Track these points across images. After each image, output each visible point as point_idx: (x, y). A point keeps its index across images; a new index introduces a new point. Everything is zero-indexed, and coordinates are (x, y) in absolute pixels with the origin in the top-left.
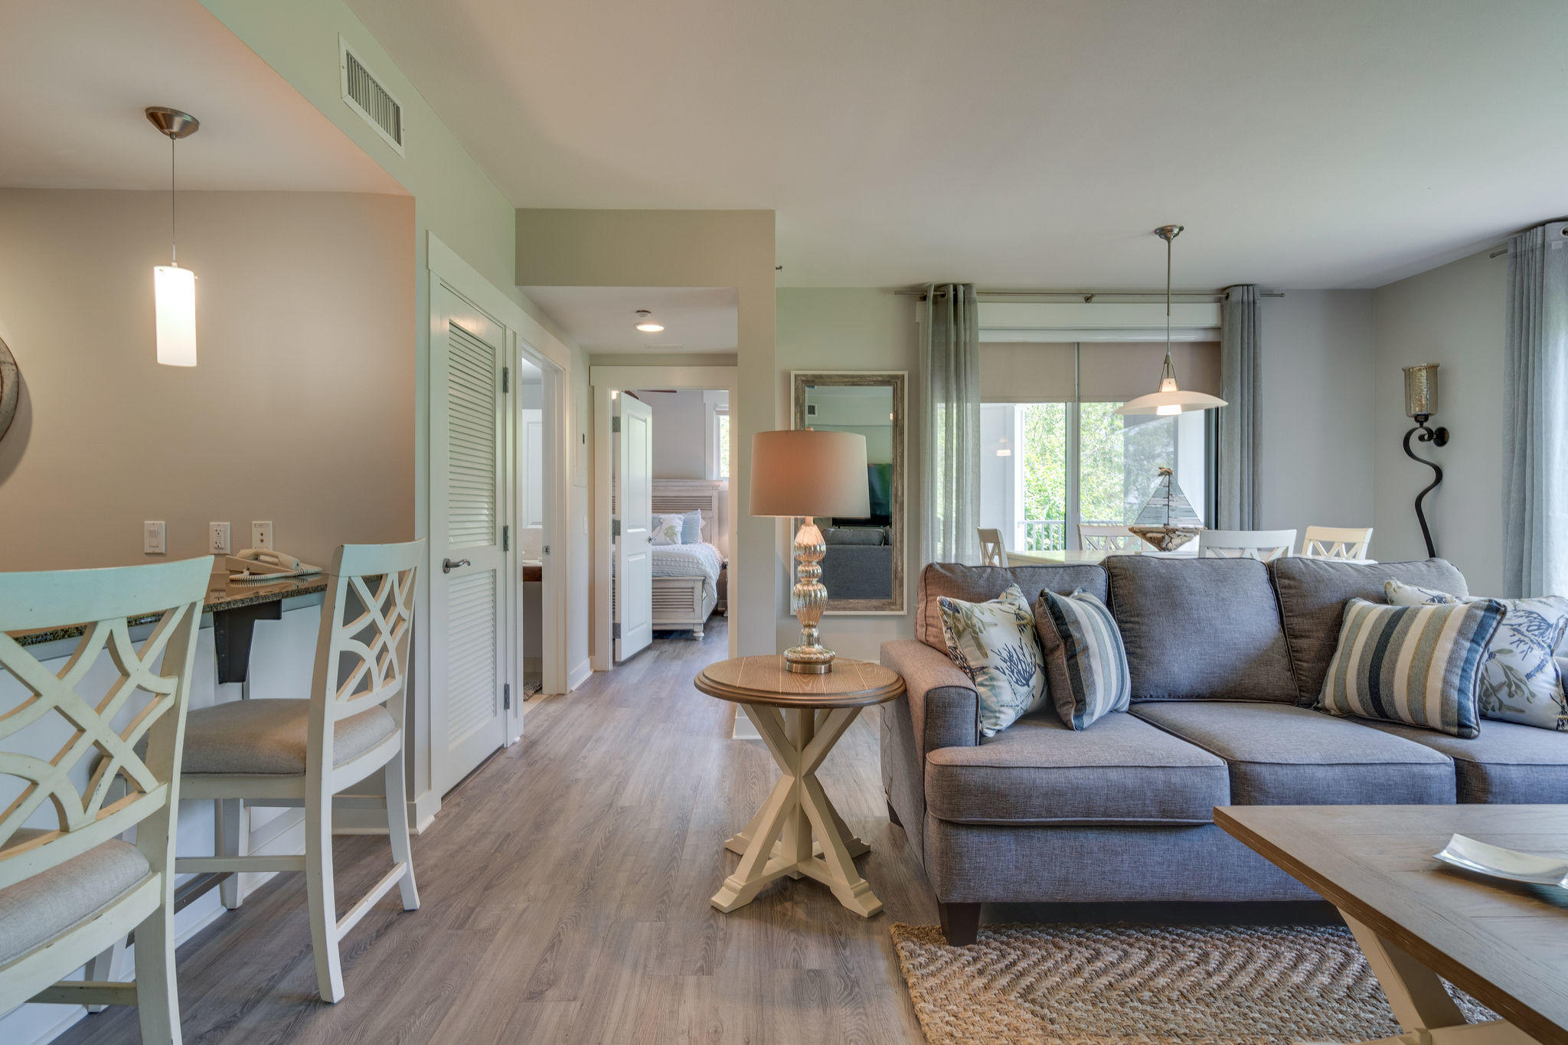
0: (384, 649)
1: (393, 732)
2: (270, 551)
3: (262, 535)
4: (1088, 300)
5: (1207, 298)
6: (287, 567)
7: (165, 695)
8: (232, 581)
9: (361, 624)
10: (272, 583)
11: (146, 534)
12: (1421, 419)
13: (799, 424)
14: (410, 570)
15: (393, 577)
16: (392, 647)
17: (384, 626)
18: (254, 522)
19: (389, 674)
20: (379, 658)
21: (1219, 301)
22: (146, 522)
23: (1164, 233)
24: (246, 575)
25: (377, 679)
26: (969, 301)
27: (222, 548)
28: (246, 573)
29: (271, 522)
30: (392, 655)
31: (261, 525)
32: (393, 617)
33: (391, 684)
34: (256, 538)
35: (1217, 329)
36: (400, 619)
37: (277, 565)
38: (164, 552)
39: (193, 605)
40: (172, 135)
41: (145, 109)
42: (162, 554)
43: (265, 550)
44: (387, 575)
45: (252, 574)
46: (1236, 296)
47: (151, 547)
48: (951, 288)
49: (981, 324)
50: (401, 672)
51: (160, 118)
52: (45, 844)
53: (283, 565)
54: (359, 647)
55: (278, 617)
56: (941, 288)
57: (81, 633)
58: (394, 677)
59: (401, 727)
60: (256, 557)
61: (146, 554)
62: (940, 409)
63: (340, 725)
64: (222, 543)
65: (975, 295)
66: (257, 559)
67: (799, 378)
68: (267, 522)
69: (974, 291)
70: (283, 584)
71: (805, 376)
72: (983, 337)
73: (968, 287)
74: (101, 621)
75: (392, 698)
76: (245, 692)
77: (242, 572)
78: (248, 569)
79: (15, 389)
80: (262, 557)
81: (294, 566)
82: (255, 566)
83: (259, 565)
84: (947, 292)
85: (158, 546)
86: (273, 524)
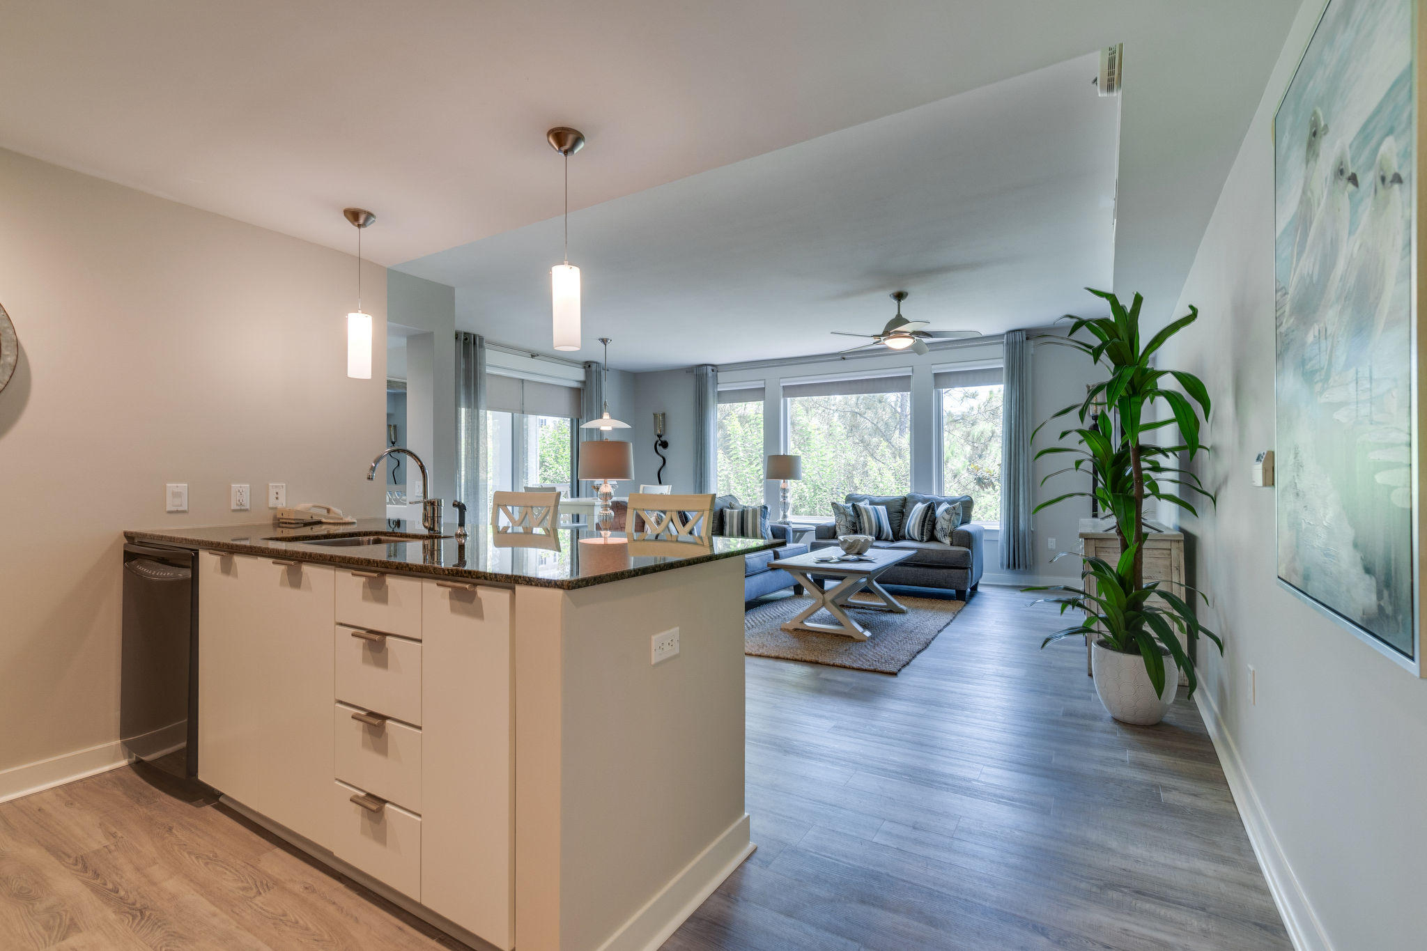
3: (277, 493)
4: (533, 356)
5: (579, 366)
11: (169, 496)
12: (659, 436)
21: (585, 367)
23: (604, 341)
26: (481, 345)
27: (243, 505)
29: (284, 484)
31: (276, 486)
34: (272, 496)
35: (584, 383)
40: (359, 226)
41: (344, 208)
42: (186, 511)
46: (594, 367)
47: (173, 506)
48: (473, 335)
49: (488, 362)
51: (354, 216)
56: (468, 335)
61: (169, 512)
62: (463, 410)
64: (244, 500)
65: (485, 345)
68: (281, 484)
69: (484, 341)
72: (488, 370)
73: (481, 338)
82: (317, 515)
83: (320, 514)
84: (470, 338)
85: (181, 505)
86: (286, 486)
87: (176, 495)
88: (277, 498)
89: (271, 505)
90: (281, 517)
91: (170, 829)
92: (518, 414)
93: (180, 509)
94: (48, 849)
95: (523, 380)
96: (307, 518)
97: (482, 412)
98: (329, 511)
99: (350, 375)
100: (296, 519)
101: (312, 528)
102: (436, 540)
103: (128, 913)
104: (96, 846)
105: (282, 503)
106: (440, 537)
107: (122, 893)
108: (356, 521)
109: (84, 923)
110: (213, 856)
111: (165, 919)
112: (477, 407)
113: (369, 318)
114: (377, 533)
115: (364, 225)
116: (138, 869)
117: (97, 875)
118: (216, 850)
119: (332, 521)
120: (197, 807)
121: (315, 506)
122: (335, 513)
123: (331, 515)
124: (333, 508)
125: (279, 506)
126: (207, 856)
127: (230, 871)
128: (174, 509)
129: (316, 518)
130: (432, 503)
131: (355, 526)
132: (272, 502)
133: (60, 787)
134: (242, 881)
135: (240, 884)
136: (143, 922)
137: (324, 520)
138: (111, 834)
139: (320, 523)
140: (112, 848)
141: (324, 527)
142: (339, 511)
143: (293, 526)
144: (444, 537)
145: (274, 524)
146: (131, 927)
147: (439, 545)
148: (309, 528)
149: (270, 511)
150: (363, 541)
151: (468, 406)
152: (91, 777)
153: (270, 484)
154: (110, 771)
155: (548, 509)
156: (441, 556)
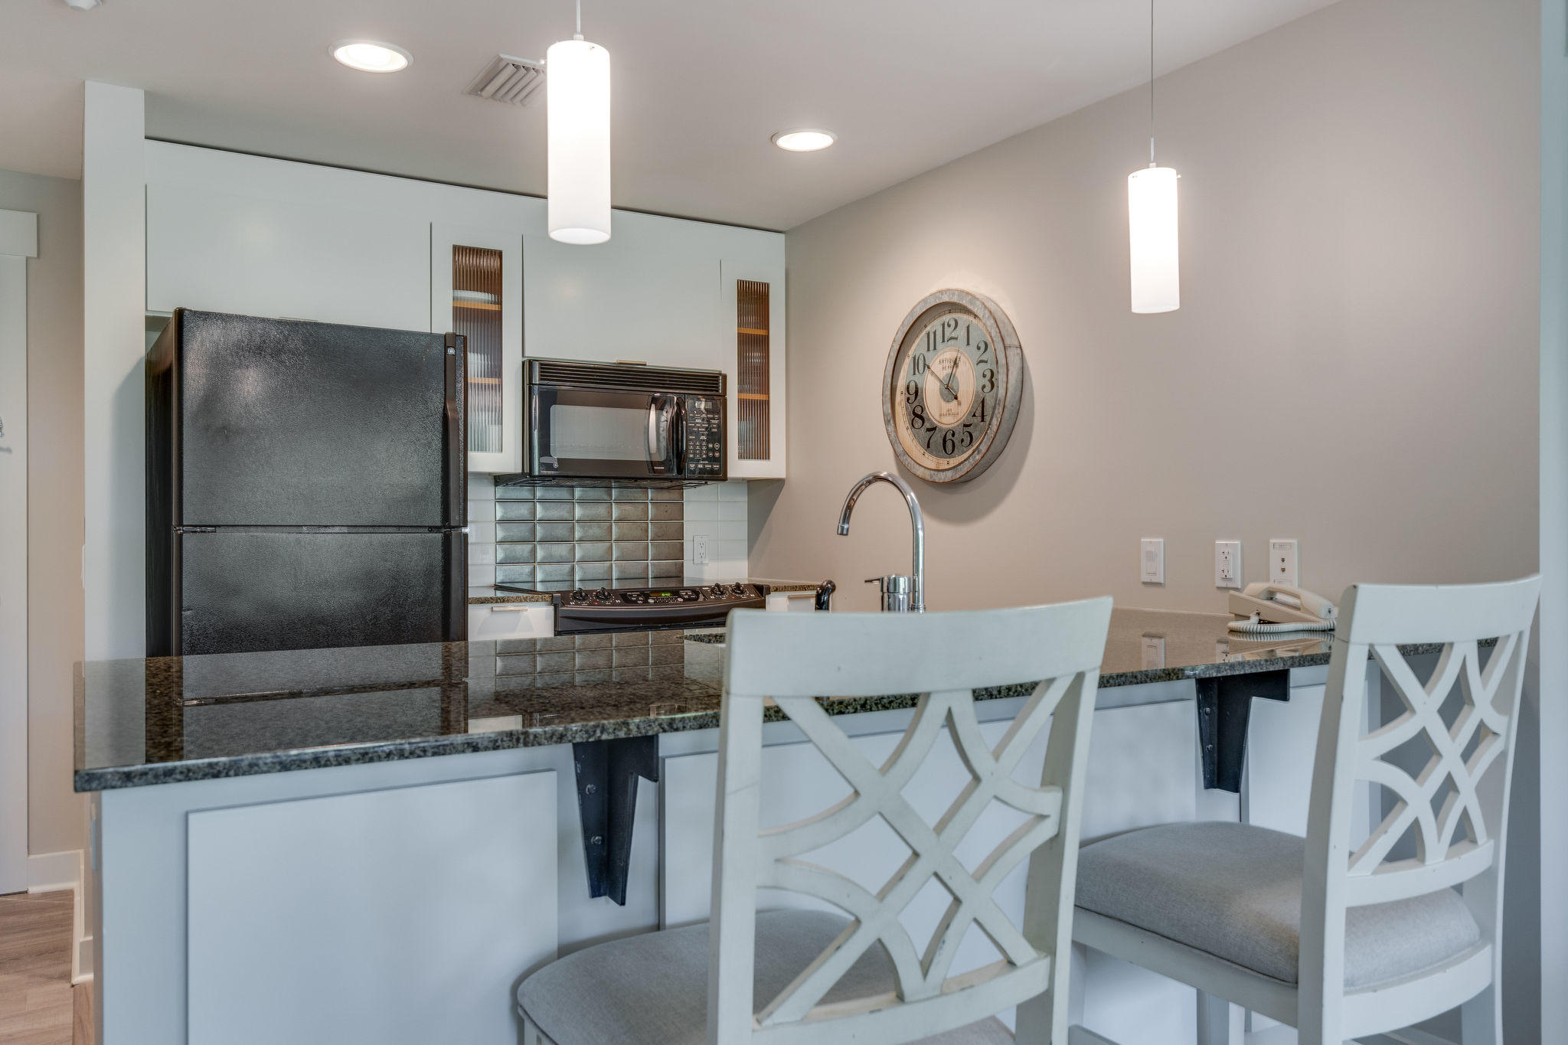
0: (1449, 786)
1: (1474, 947)
2: (1294, 587)
3: (1283, 560)
6: (1312, 614)
7: (1042, 817)
8: (1232, 631)
9: (1401, 732)
10: (1286, 638)
14: (1508, 637)
15: (1466, 651)
16: (1468, 780)
17: (1449, 744)
18: (1272, 541)
19: (1463, 833)
20: (1438, 803)
22: (1144, 540)
24: (1252, 624)
25: (1435, 841)
27: (1230, 579)
28: (1254, 619)
29: (1294, 541)
30: (1467, 799)
31: (1281, 546)
32: (1467, 729)
33: (1464, 857)
34: (1275, 565)
36: (1482, 733)
37: (1299, 609)
38: (1162, 582)
39: (1080, 677)
42: (1160, 584)
43: (1285, 586)
44: (1451, 645)
45: (1261, 622)
50: (1492, 831)
52: (872, 1012)
53: (1308, 611)
54: (1396, 778)
55: (1284, 696)
57: (914, 705)
58: (1474, 841)
59: (1493, 941)
60: (1271, 596)
63: (1357, 916)
64: (1231, 572)
66: (1271, 599)
68: (1291, 541)
70: (1305, 640)
74: (938, 692)
75: (1471, 880)
76: (1243, 809)
77: (1248, 618)
78: (1258, 614)
79: (1020, 377)
80: (1279, 596)
81: (1323, 613)
85: (1157, 574)
86: (1298, 544)
87: (1151, 556)
88: (1283, 569)
93: (1155, 579)
105: (1291, 579)
128: (1150, 579)
132: (1276, 577)
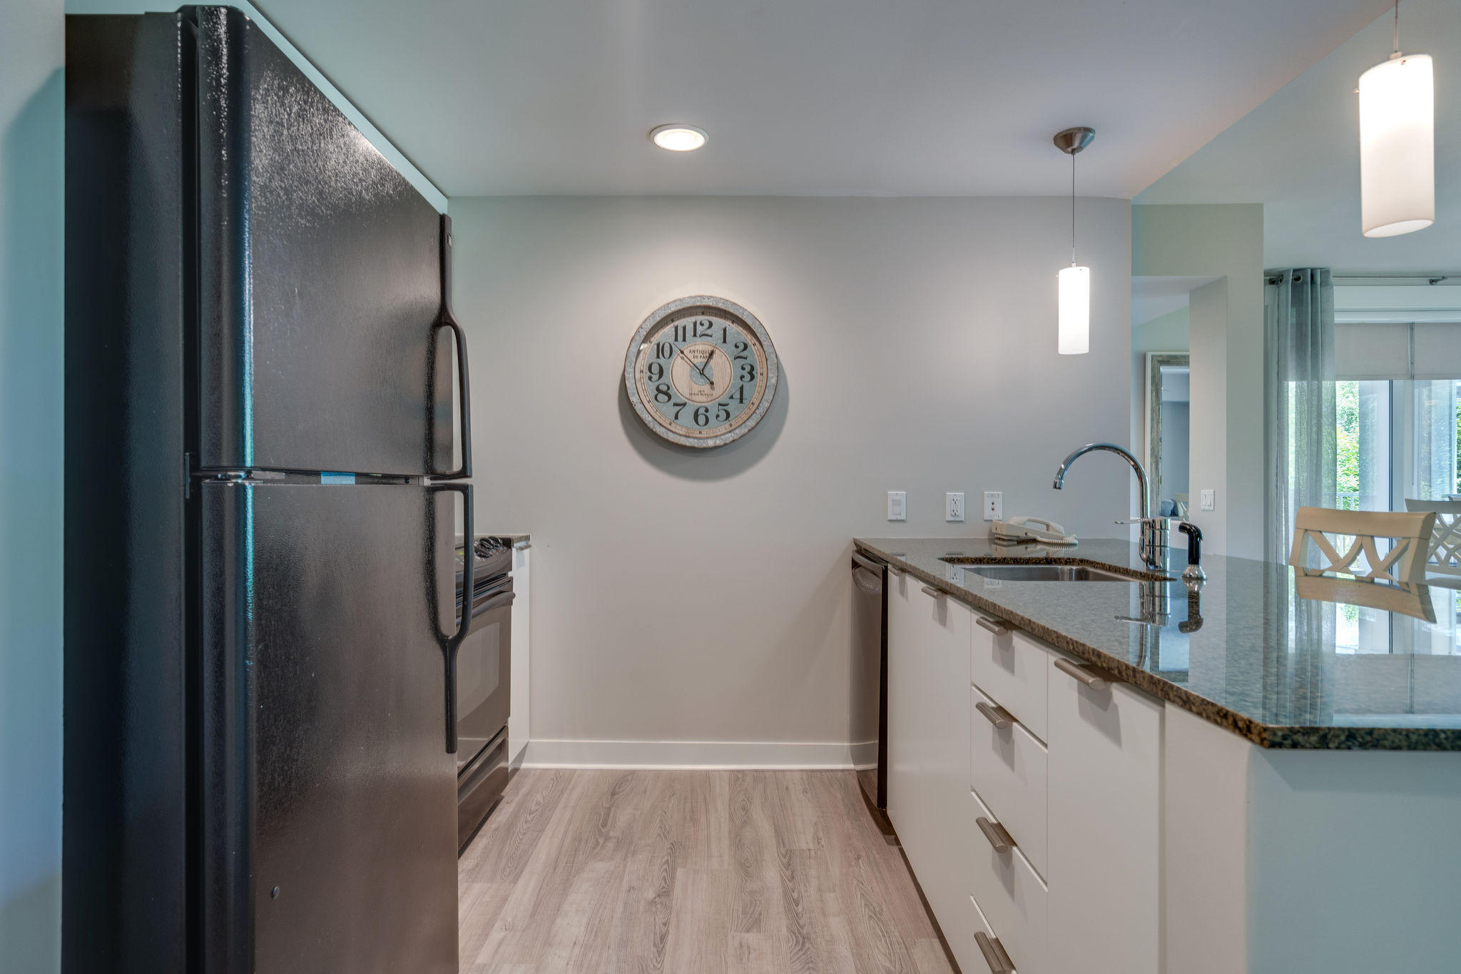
3: (993, 503)
4: (1432, 282)
11: (890, 503)
13: (1154, 401)
22: (889, 492)
26: (1325, 283)
27: (959, 516)
29: (1001, 493)
31: (992, 495)
34: (988, 506)
40: (1074, 152)
41: (1054, 135)
47: (893, 514)
48: (1309, 271)
49: (1336, 307)
56: (1298, 275)
61: (889, 521)
62: (1292, 386)
64: (958, 511)
65: (1332, 280)
67: (1155, 359)
68: (998, 493)
69: (1331, 275)
71: (1160, 356)
72: (1339, 319)
73: (1326, 272)
82: (1034, 532)
83: (1036, 531)
84: (1305, 276)
85: (900, 514)
86: (1003, 495)
87: (897, 503)
88: (993, 509)
89: (986, 518)
90: (996, 532)
91: (859, 857)
92: (1402, 381)
93: (899, 518)
94: (776, 831)
95: (1412, 326)
96: (1022, 535)
97: (1326, 384)
98: (1048, 526)
99: (1061, 352)
100: (1009, 536)
101: (1026, 548)
102: (1157, 584)
103: (795, 934)
104: (804, 846)
105: (998, 515)
106: (1165, 579)
107: (800, 908)
108: (1077, 542)
109: (765, 924)
110: (879, 911)
111: (815, 963)
112: (1317, 376)
113: (1086, 271)
114: (1082, 561)
115: (1080, 148)
116: (820, 890)
117: (792, 878)
118: (884, 906)
119: (1046, 540)
120: (887, 842)
121: (1030, 520)
122: (1056, 531)
123: (1051, 532)
124: (1052, 524)
125: (995, 518)
126: (874, 908)
127: (886, 941)
128: (894, 518)
129: (1031, 535)
130: (1152, 525)
131: (1076, 548)
132: (988, 514)
133: (806, 771)
134: (891, 961)
135: (888, 964)
136: (801, 953)
137: (1039, 538)
138: (817, 837)
139: (1034, 541)
140: (813, 853)
141: (1039, 547)
142: (1060, 528)
143: (1005, 543)
144: (1170, 580)
145: (990, 540)
146: (790, 953)
147: (1163, 590)
148: (1022, 547)
149: (986, 523)
150: (1063, 572)
151: (1301, 376)
152: (828, 770)
153: (986, 493)
154: (842, 771)
155: (1404, 543)
156: (1166, 605)
